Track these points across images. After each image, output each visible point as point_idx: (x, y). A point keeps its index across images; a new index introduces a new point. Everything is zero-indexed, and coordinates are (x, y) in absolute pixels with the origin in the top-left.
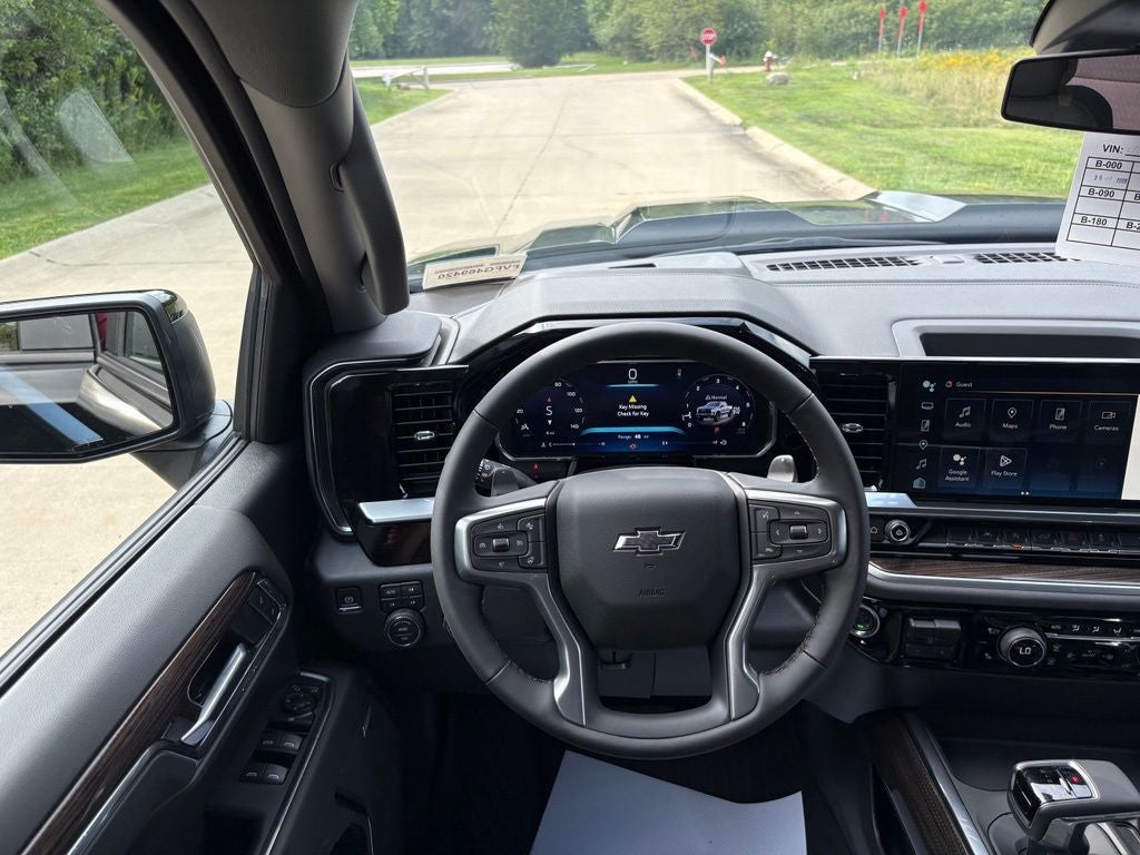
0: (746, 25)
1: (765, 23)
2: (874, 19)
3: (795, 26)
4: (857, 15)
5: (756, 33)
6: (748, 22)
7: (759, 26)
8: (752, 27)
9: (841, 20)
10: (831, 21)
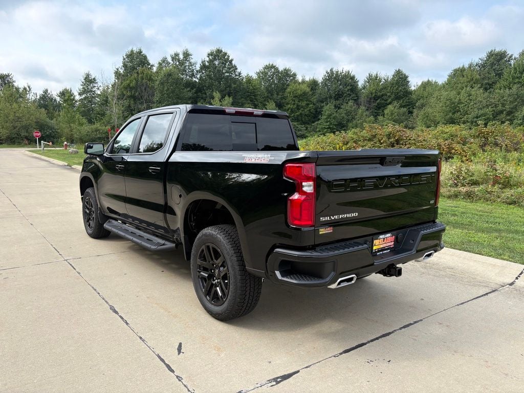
0: (51, 131)
1: (59, 131)
2: (106, 132)
3: (73, 133)
4: (99, 130)
5: (55, 134)
6: (51, 130)
7: (57, 132)
8: (54, 132)
9: (92, 132)
10: (88, 132)
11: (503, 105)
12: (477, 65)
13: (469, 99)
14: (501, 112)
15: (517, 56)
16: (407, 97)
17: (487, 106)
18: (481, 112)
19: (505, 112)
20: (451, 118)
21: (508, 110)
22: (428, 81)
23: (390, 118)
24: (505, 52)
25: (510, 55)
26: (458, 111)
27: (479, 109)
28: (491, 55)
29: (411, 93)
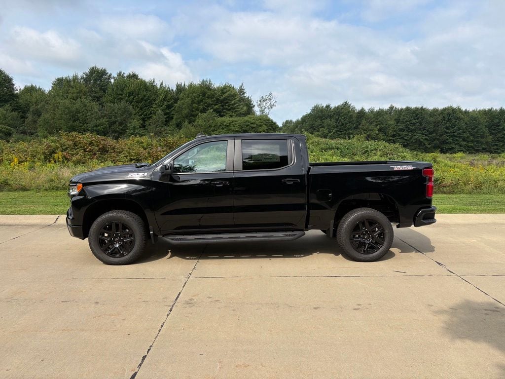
11: (116, 117)
12: (82, 78)
13: (85, 109)
14: (115, 122)
15: (116, 76)
16: (14, 100)
17: (103, 117)
18: (99, 122)
19: (117, 123)
20: (72, 126)
21: (120, 121)
22: (32, 86)
23: (4, 122)
24: (105, 70)
25: (109, 74)
26: (78, 119)
27: (97, 119)
28: (93, 71)
29: (17, 96)
